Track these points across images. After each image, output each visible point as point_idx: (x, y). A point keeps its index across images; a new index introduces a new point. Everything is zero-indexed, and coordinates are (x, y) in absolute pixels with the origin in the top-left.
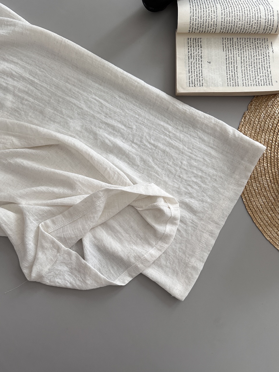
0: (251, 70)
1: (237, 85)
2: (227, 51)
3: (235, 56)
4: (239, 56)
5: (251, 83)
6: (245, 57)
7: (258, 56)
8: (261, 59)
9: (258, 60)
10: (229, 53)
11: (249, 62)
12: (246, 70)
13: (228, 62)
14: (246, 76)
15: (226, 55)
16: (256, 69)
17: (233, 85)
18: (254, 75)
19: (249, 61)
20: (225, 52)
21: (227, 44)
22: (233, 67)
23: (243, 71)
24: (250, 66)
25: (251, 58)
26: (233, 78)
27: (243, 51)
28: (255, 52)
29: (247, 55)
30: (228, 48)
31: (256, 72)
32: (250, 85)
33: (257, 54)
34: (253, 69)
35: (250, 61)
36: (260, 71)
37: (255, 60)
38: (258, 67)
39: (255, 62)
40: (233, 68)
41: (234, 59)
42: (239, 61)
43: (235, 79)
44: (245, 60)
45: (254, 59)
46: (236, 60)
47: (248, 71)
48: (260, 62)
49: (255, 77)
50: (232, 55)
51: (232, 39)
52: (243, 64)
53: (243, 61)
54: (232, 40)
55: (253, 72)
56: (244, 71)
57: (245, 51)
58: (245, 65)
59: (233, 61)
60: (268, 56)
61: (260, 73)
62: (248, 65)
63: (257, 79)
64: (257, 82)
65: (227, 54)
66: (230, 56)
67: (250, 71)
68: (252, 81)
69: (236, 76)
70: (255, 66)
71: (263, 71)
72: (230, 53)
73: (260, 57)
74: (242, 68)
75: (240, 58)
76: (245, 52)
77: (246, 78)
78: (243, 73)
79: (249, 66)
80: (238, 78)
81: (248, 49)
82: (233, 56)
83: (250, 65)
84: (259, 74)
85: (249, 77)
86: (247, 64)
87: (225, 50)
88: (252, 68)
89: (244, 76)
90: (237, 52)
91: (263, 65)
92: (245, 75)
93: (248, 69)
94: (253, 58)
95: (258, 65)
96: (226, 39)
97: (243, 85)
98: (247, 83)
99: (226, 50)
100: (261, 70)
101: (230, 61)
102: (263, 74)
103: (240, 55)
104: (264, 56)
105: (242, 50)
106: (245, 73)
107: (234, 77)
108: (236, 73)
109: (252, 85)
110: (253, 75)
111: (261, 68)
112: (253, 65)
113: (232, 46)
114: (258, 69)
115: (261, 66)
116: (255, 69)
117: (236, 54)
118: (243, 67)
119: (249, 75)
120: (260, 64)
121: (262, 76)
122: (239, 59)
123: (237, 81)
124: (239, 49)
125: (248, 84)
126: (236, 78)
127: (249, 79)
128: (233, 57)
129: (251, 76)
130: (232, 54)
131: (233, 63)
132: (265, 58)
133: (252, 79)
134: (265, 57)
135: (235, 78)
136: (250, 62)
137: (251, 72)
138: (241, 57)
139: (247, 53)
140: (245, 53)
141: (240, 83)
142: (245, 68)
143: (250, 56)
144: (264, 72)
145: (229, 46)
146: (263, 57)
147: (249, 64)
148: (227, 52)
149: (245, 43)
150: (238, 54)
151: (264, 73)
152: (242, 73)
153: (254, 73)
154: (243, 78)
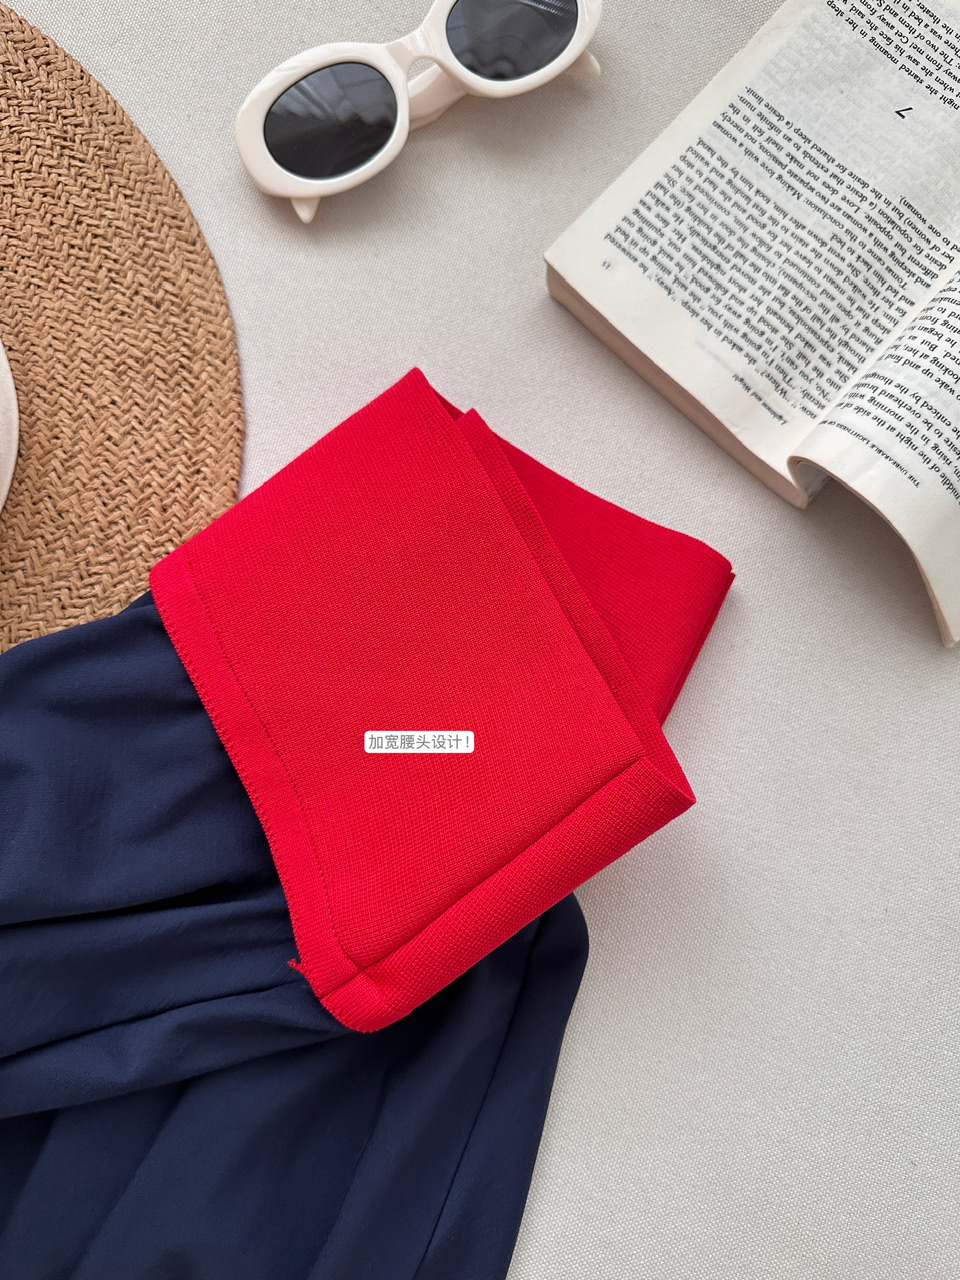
0: (739, 232)
1: (726, 125)
2: (894, 216)
3: (848, 224)
4: (834, 237)
5: (690, 180)
6: (811, 256)
7: (776, 306)
8: (751, 309)
9: (759, 293)
10: (882, 213)
11: (780, 255)
12: (756, 213)
13: (845, 177)
14: (730, 191)
15: (878, 196)
16: (729, 253)
17: (737, 111)
18: (707, 219)
19: (783, 258)
20: (896, 202)
21: (923, 244)
22: (807, 179)
23: (758, 199)
24: (754, 243)
25: (787, 276)
26: (765, 136)
27: (840, 272)
28: (798, 310)
29: (812, 271)
30: (904, 233)
31: (714, 241)
32: (683, 166)
33: (784, 313)
34: (738, 246)
35: (779, 262)
36: (705, 257)
37: (768, 285)
38: (726, 267)
39: (758, 276)
40: (802, 173)
41: (840, 209)
42: (812, 220)
43: (753, 141)
44: (797, 246)
45: (774, 282)
46: (825, 215)
47: (742, 217)
48: (742, 296)
49: (696, 218)
50: (860, 217)
51: (927, 279)
52: (792, 227)
53: (802, 234)
54: (923, 277)
55: (724, 233)
56: (756, 206)
57: (839, 280)
58: (777, 230)
59: (835, 199)
60: (742, 342)
61: (695, 248)
62: (768, 239)
63: (682, 212)
64: (669, 202)
65: (881, 205)
66: (865, 206)
67: (737, 221)
68: (690, 188)
69: (763, 157)
70: (739, 261)
71: (697, 268)
72: (874, 214)
73: (762, 311)
74: (777, 207)
75: (826, 237)
76: (833, 274)
77: (722, 184)
78: (751, 194)
79: (762, 242)
80: (748, 152)
81: (835, 303)
82: (853, 215)
83: (762, 250)
84: (698, 242)
85: (719, 198)
86: (778, 240)
87: (903, 209)
88: (745, 245)
89: (738, 182)
90: (859, 251)
91: (719, 293)
92: (738, 191)
93: (749, 223)
94: (782, 280)
95: (737, 275)
96: (945, 261)
97: (701, 142)
98: (698, 164)
99: (901, 215)
100: (707, 267)
101: (843, 190)
102: (686, 256)
103: (836, 246)
104: (754, 328)
105: (848, 271)
106: (748, 199)
107: (765, 144)
108: (778, 170)
109: (674, 175)
110: (714, 217)
111: (713, 272)
112: (752, 257)
113: (898, 253)
114: (717, 260)
115: (723, 280)
116: (728, 246)
117: (854, 238)
118: (778, 216)
119: (728, 205)
120: (733, 289)
121: (678, 243)
122: (825, 228)
123: (740, 137)
124: (860, 266)
125: (690, 165)
126: (755, 148)
127: (707, 187)
128: (851, 211)
129: (713, 209)
130: (866, 223)
131: (826, 193)
132: (739, 323)
133: (700, 197)
134: (745, 329)
135: (757, 145)
136: (774, 259)
137: (730, 221)
138: (824, 244)
139: (819, 278)
140: (827, 270)
141: (720, 143)
142: (764, 219)
143: (800, 278)
144: (690, 270)
145: (905, 244)
146: (754, 320)
147: (769, 248)
148: (888, 211)
149: (866, 316)
150: (849, 244)
151: (684, 262)
152: (754, 189)
153: (717, 228)
154: (736, 174)
